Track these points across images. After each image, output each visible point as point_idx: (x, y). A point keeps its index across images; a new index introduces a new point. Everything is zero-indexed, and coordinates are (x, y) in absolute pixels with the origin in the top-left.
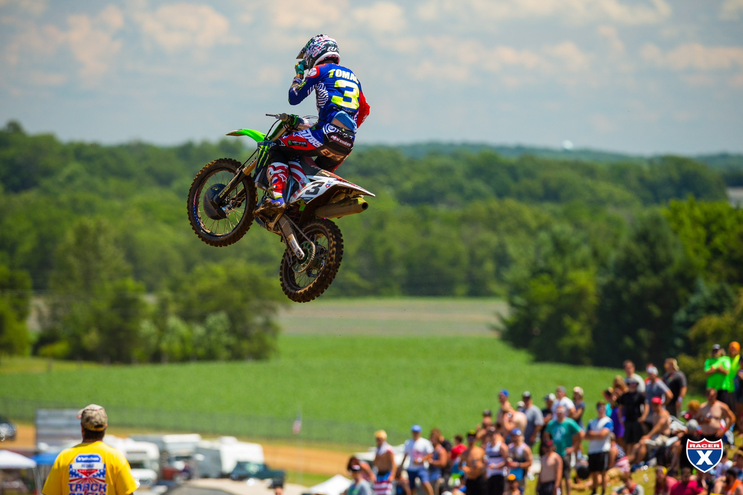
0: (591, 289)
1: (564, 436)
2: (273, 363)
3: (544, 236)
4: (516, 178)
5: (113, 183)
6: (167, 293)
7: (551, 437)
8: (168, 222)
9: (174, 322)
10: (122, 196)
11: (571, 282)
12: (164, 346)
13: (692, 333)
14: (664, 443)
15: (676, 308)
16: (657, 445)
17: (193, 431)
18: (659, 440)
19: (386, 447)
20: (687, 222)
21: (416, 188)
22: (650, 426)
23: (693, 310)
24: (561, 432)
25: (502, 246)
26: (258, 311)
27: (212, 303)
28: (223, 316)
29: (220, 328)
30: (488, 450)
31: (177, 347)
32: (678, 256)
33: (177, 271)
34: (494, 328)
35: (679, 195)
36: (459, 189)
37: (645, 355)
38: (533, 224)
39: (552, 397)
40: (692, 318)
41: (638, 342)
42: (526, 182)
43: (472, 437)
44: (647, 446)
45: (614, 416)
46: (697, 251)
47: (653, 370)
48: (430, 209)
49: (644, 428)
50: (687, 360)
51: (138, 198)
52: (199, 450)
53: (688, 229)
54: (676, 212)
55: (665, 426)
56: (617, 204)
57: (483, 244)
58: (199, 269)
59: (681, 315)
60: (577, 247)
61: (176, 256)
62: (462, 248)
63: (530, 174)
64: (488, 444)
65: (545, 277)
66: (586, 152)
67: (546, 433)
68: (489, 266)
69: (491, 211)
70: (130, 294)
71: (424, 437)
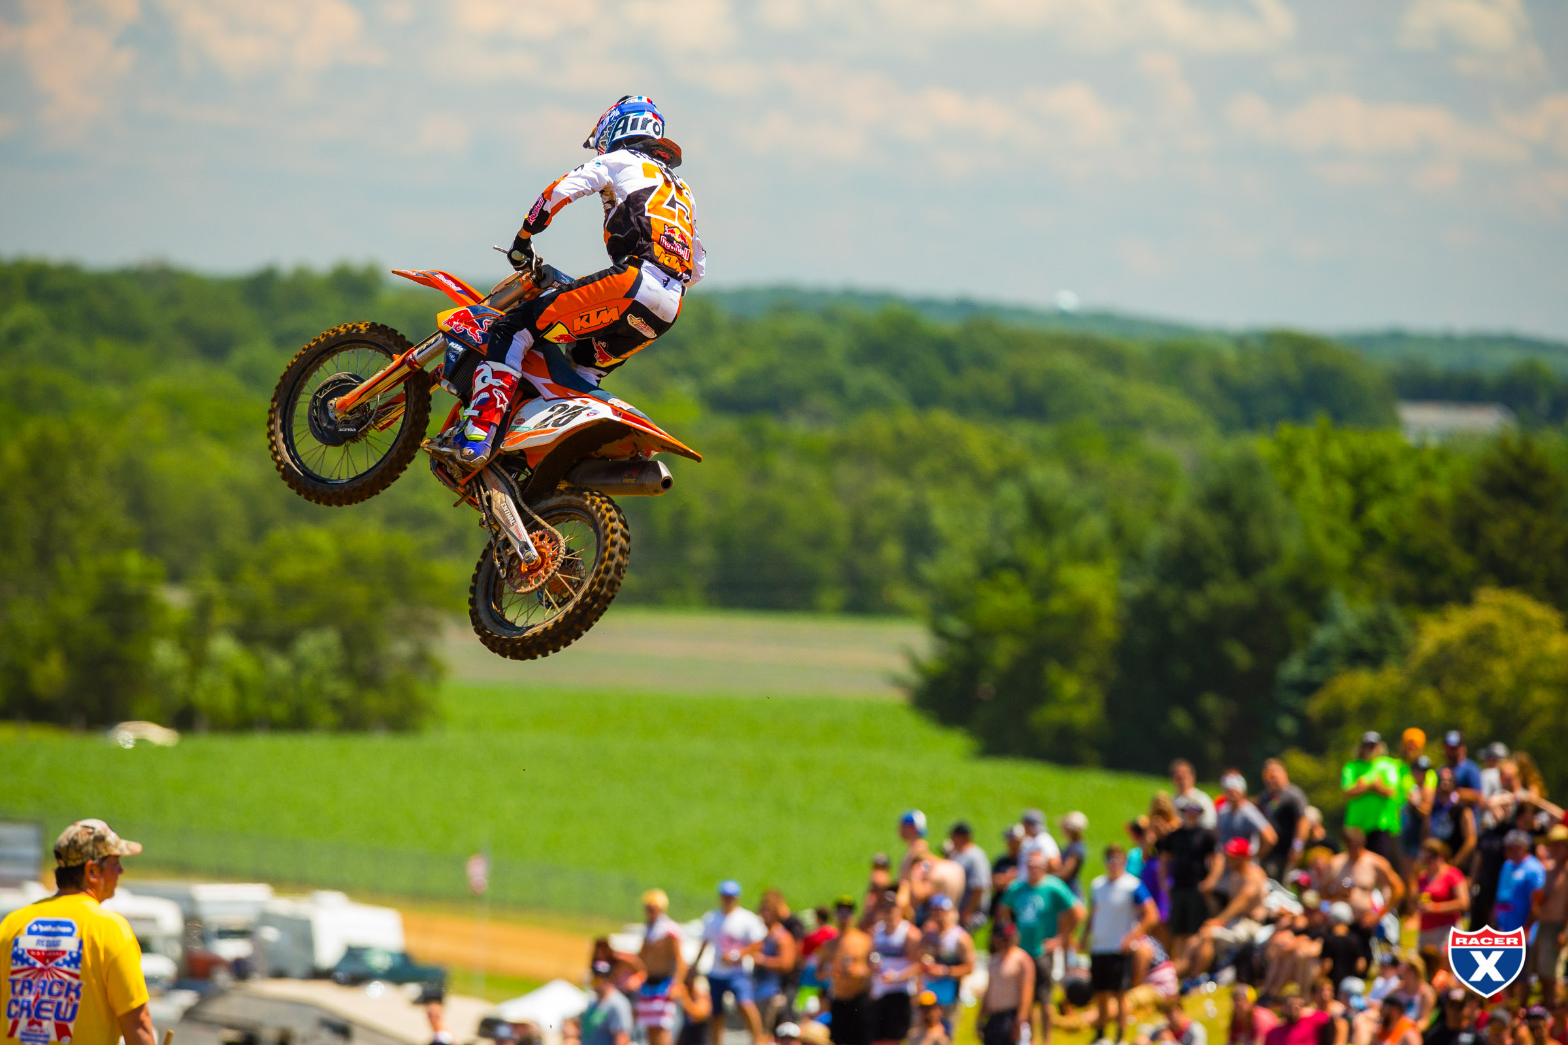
0: (1106, 605)
1: (1042, 915)
2: (430, 740)
3: (1010, 492)
4: (954, 367)
5: (106, 350)
6: (210, 585)
7: (1014, 917)
8: (218, 435)
9: (223, 646)
10: (123, 378)
11: (1065, 589)
12: (200, 697)
13: (1316, 706)
14: (1252, 938)
15: (1284, 653)
16: (1237, 942)
17: (256, 877)
18: (1242, 931)
19: (665, 926)
20: (1314, 473)
21: (745, 381)
22: (1223, 899)
23: (1321, 657)
24: (1034, 906)
25: (920, 510)
26: (402, 629)
27: (306, 610)
28: (329, 638)
29: (320, 662)
30: (880, 939)
31: (226, 698)
32: (1292, 544)
33: (232, 538)
34: (897, 682)
35: (1299, 415)
36: (836, 386)
37: (1214, 750)
38: (988, 464)
39: (1019, 831)
40: (1317, 674)
41: (1201, 720)
42: (974, 379)
43: (845, 909)
44: (1216, 942)
45: (1148, 877)
46: (1332, 535)
47: (1236, 782)
48: (772, 426)
49: (1212, 903)
50: (1303, 763)
51: (158, 383)
52: (266, 919)
53: (1314, 487)
54: (1290, 450)
55: (1256, 901)
56: (1169, 429)
57: (881, 503)
58: (279, 536)
59: (1294, 668)
60: (1078, 515)
61: (231, 507)
62: (838, 512)
63: (983, 361)
64: (880, 926)
65: (1008, 578)
66: (1105, 318)
67: (1004, 907)
68: (892, 552)
69: (899, 437)
70: (132, 585)
71: (745, 907)
